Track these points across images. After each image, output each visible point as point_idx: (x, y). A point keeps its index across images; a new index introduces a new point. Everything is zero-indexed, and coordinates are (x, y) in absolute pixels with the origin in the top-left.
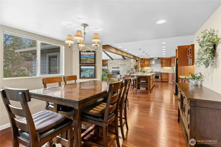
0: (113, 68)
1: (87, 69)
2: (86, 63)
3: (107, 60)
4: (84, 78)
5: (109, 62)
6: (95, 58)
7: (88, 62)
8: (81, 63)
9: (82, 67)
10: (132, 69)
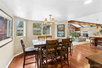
0: (84, 32)
1: (61, 33)
2: (60, 30)
3: (80, 28)
4: (59, 36)
5: (81, 29)
6: (64, 28)
7: (61, 30)
8: (58, 30)
9: (58, 32)
10: (98, 33)
